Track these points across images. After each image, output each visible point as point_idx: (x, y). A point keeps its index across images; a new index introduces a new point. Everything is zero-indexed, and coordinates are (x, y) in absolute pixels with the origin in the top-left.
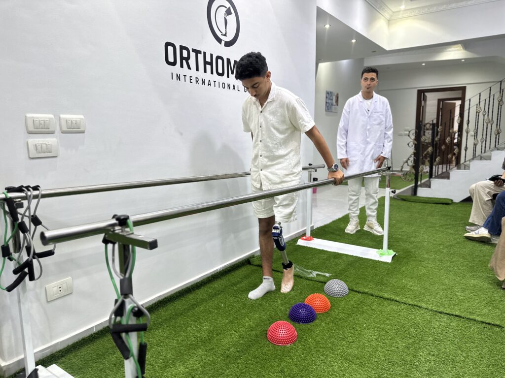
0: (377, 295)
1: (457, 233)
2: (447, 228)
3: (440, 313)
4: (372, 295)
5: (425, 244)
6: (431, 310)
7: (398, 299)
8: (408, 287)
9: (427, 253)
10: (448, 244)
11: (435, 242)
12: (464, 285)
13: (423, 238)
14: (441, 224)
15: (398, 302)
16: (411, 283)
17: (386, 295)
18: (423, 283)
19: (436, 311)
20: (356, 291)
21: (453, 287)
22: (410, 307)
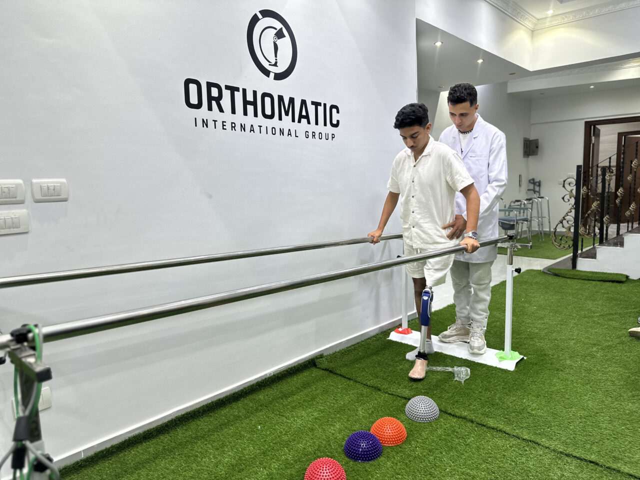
0: (479, 422)
1: (624, 327)
2: (611, 320)
3: (568, 455)
4: (472, 422)
5: (572, 343)
6: (554, 450)
7: (508, 429)
8: (529, 410)
9: (571, 357)
10: (607, 344)
11: (587, 341)
12: (615, 411)
13: (571, 333)
14: (602, 313)
15: (508, 434)
16: (535, 405)
17: (491, 422)
18: (552, 404)
19: (561, 453)
20: (450, 414)
21: (597, 413)
22: (524, 444)
